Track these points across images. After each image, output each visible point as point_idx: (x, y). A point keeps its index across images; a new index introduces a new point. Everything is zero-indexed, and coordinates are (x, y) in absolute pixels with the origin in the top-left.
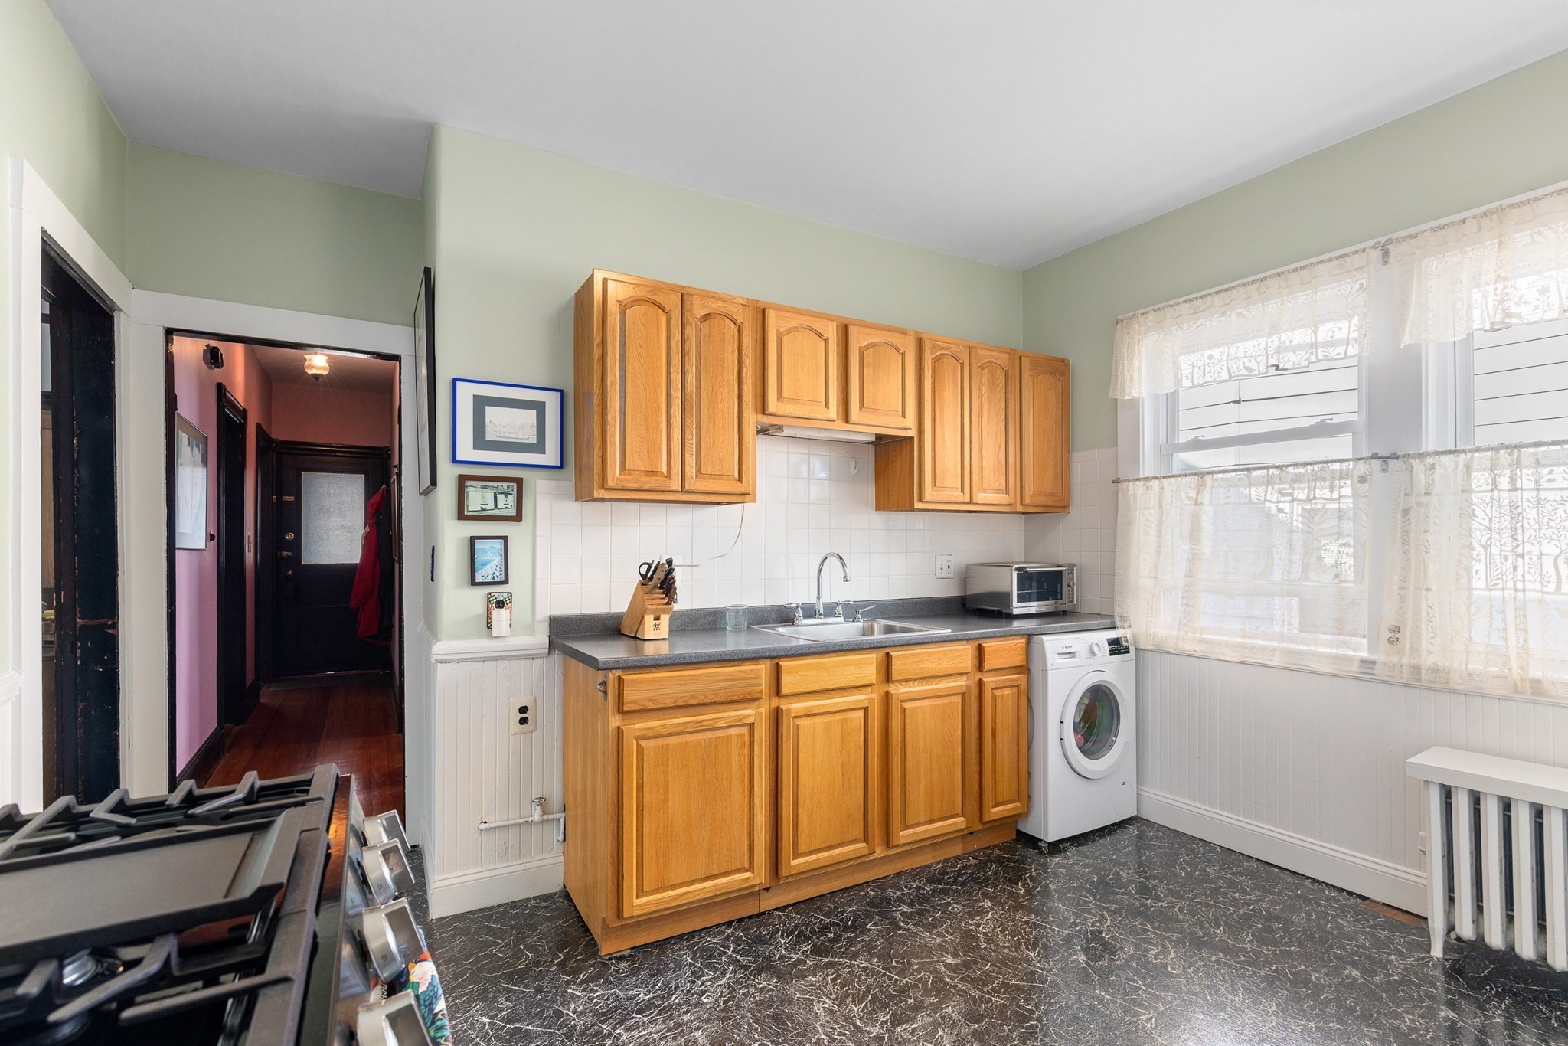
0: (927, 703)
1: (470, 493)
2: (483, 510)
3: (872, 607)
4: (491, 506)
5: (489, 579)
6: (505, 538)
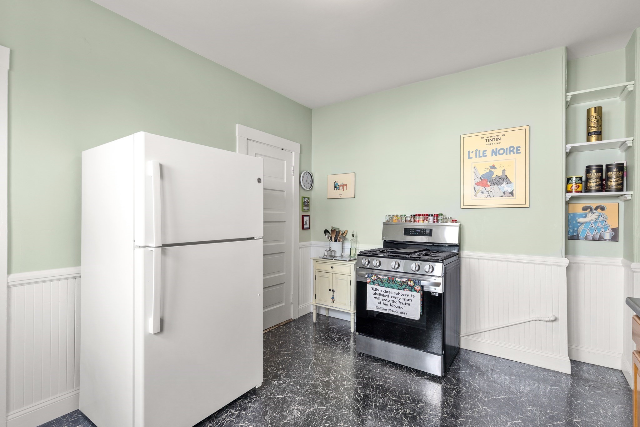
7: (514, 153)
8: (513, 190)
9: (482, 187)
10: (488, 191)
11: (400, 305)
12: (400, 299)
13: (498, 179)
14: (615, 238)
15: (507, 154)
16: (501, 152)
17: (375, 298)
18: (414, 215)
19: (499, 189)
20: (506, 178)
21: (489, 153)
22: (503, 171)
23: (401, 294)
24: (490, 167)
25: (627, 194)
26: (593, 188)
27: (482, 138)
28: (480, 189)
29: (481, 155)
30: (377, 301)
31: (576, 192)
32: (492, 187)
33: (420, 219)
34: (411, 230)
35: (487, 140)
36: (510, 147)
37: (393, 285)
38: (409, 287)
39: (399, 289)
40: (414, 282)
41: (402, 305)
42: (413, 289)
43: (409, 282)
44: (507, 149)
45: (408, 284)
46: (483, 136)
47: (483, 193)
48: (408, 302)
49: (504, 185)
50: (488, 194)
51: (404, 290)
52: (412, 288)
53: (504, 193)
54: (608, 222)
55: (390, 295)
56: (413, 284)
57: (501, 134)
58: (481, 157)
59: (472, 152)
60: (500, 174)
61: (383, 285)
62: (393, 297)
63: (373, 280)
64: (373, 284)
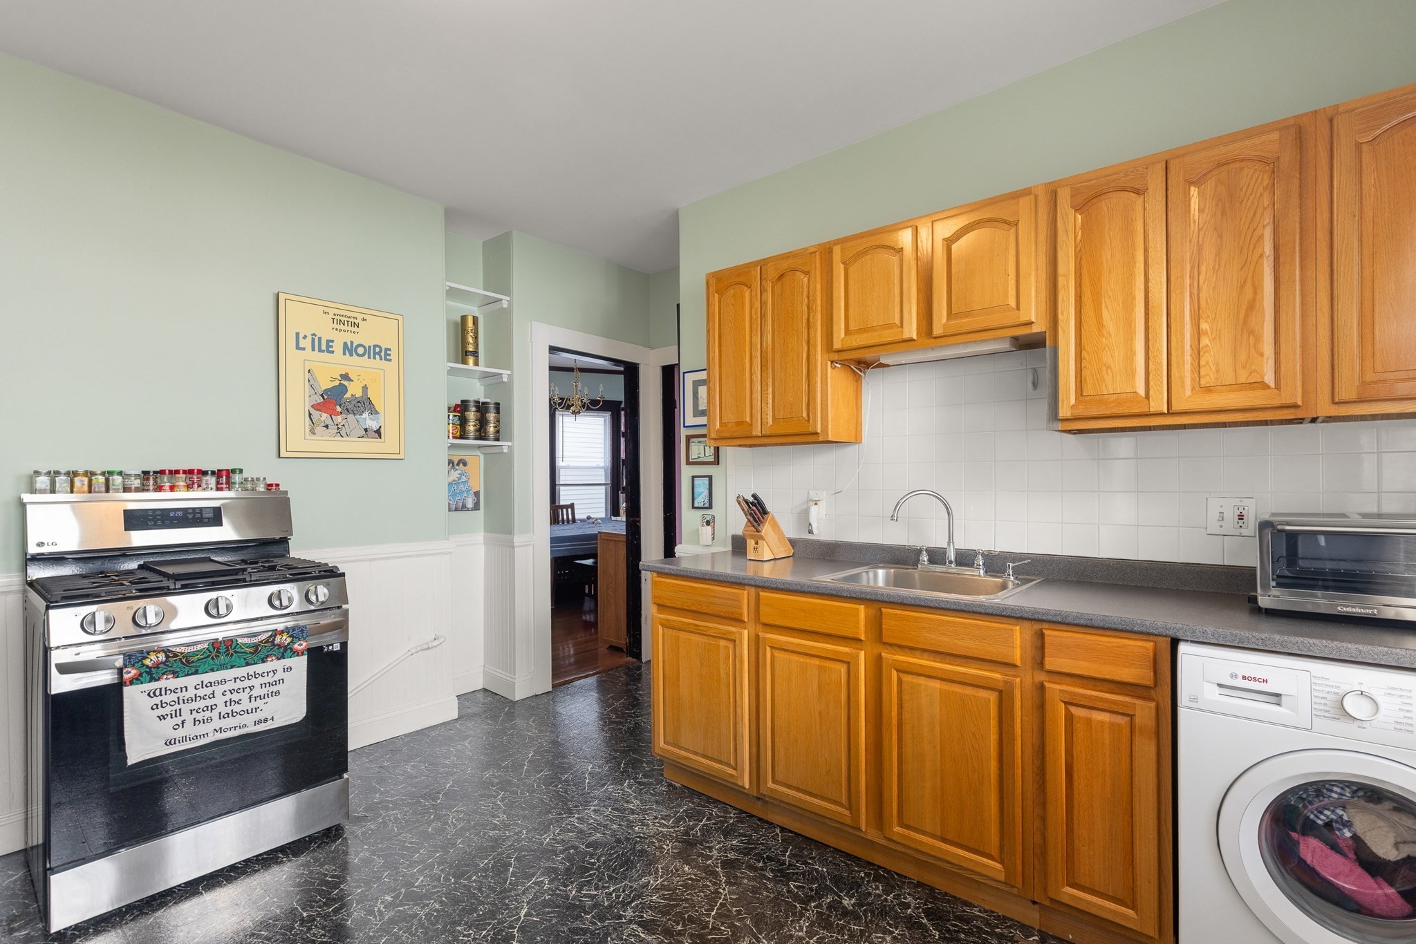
0: (936, 684)
1: (692, 447)
2: (699, 457)
3: (1026, 562)
4: (702, 455)
5: (701, 505)
6: (710, 477)
7: (381, 359)
8: (380, 427)
9: (326, 415)
10: (337, 425)
11: (254, 704)
12: (251, 688)
13: (355, 403)
14: (476, 507)
15: (369, 357)
16: (361, 350)
17: (162, 718)
18: (155, 472)
19: (358, 421)
20: (368, 403)
21: (338, 347)
22: (363, 387)
23: (256, 675)
24: (341, 375)
25: (504, 444)
26: (472, 434)
27: (325, 313)
28: (323, 419)
29: (324, 347)
30: (170, 722)
31: (454, 438)
32: (344, 415)
33: (177, 484)
34: (150, 513)
35: (335, 321)
36: (375, 346)
37: (227, 659)
38: (278, 649)
39: (248, 664)
40: (290, 633)
41: (259, 703)
42: (289, 650)
43: (278, 640)
44: (370, 347)
45: (274, 645)
46: (327, 310)
47: (327, 426)
48: (275, 689)
49: (366, 415)
50: (336, 431)
51: (263, 662)
52: (285, 650)
53: (366, 430)
54: (471, 483)
55: (219, 689)
56: (289, 640)
57: (360, 316)
58: (323, 351)
59: (305, 337)
60: (359, 394)
61: (193, 670)
62: (228, 693)
63: (150, 668)
64: (152, 679)
